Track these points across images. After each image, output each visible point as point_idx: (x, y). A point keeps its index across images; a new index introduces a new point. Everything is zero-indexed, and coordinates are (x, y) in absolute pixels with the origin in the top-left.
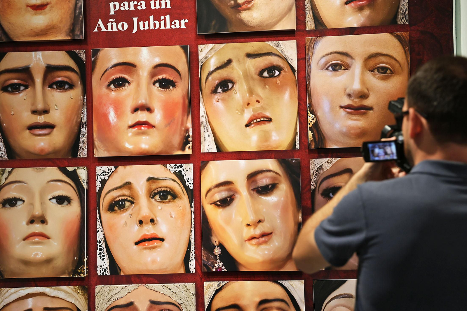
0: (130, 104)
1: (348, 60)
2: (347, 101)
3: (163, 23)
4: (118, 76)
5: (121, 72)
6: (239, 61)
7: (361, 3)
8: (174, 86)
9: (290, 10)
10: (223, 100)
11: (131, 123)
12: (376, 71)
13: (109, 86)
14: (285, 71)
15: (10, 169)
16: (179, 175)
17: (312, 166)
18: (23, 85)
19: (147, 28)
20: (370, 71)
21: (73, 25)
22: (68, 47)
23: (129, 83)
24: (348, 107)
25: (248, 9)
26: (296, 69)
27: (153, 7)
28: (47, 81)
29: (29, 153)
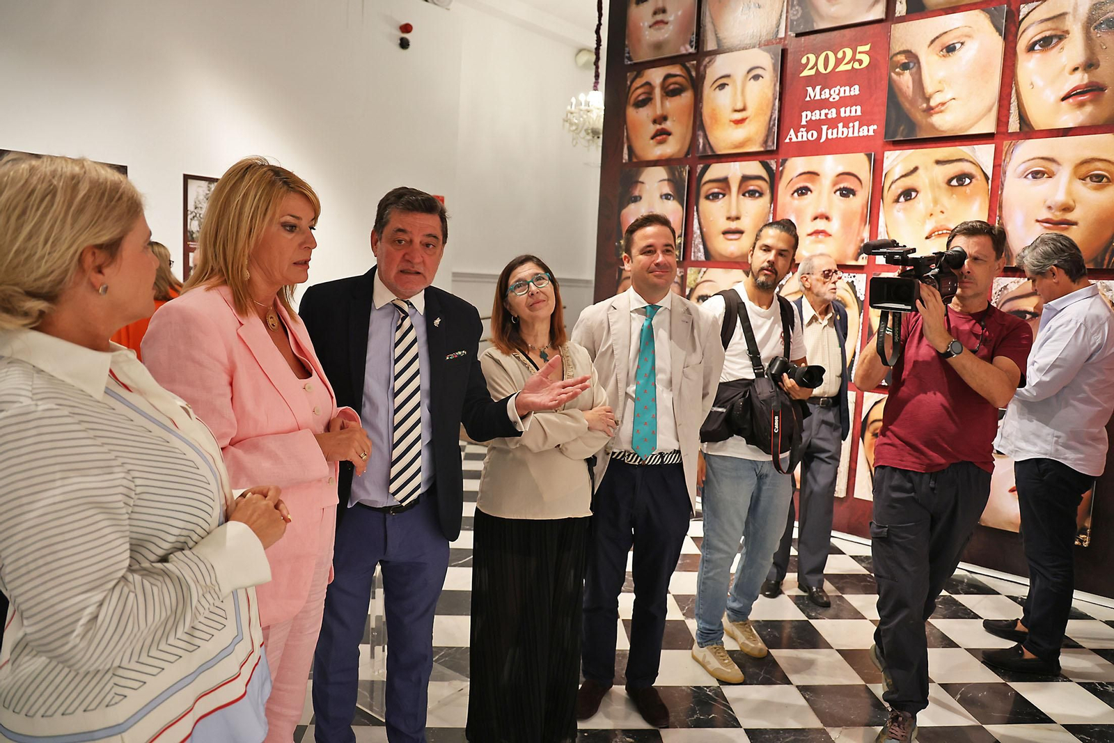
0: (811, 213)
1: (1053, 167)
2: (1046, 215)
3: (851, 130)
4: (801, 185)
5: (805, 181)
6: (926, 168)
7: (1082, 98)
8: (854, 195)
9: (990, 110)
10: (905, 210)
11: (810, 232)
12: (1088, 179)
13: (793, 194)
14: (977, 180)
15: (704, 269)
16: (852, 285)
17: (994, 285)
18: (721, 194)
19: (835, 136)
20: (1080, 179)
21: (767, 136)
22: (761, 158)
23: (811, 191)
24: (1047, 221)
25: (941, 112)
26: (990, 177)
27: (843, 115)
28: (741, 190)
29: (721, 255)
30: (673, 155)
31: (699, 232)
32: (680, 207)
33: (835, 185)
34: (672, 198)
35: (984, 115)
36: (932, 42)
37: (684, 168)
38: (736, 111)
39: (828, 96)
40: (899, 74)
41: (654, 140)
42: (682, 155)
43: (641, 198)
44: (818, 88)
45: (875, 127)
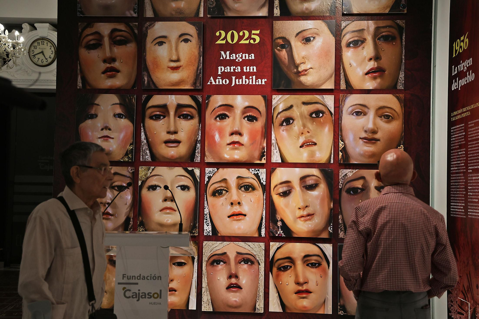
0: (228, 130)
1: (366, 110)
2: (364, 135)
3: (251, 80)
4: (222, 112)
5: (224, 110)
6: (297, 106)
7: (375, 74)
8: (257, 120)
9: (331, 76)
10: (287, 130)
11: (228, 142)
12: (383, 117)
13: (216, 118)
14: (326, 114)
15: (153, 167)
16: (257, 176)
17: (340, 174)
18: (162, 116)
19: (241, 83)
20: (379, 117)
21: (196, 80)
22: (191, 94)
23: (228, 117)
24: (364, 138)
25: (305, 75)
26: (333, 113)
27: (245, 71)
28: (177, 114)
29: (164, 157)
30: (122, 86)
31: (145, 141)
32: (130, 124)
33: (244, 113)
34: (124, 117)
35: (328, 79)
36: (297, 34)
37: (133, 96)
38: (172, 61)
39: (234, 58)
40: (279, 50)
41: (105, 74)
43: (97, 116)
44: (228, 53)
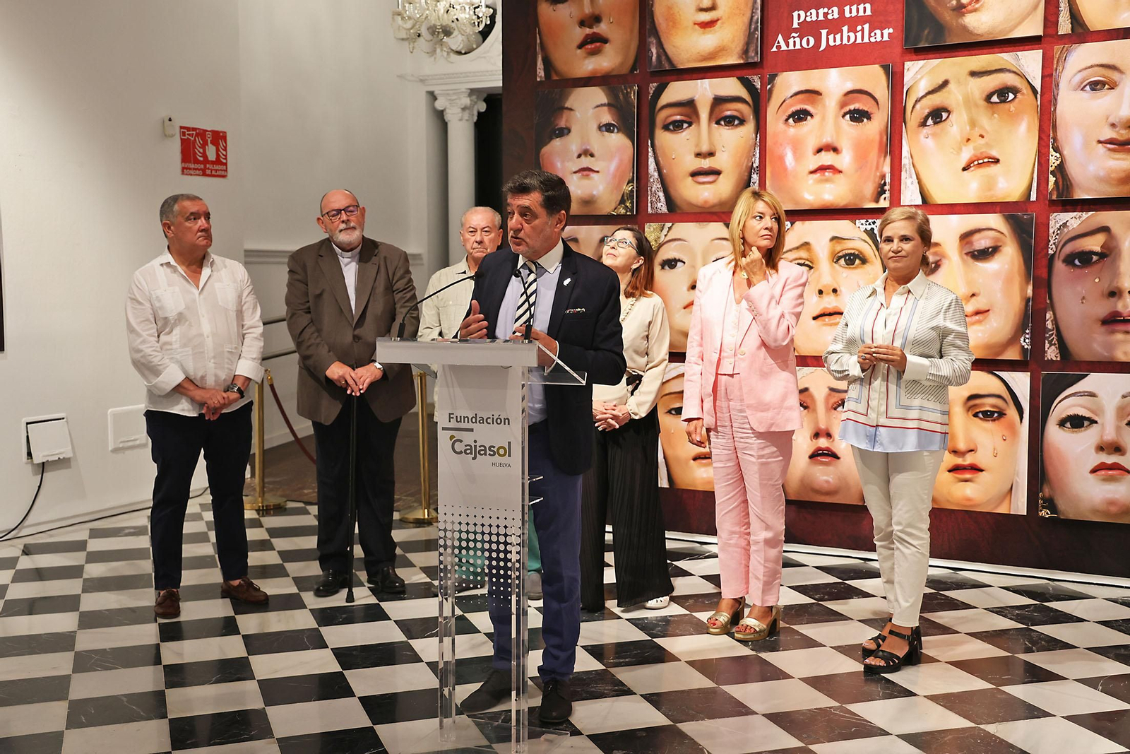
0: (812, 144)
1: (1115, 76)
2: (1109, 134)
3: (859, 35)
4: (798, 107)
5: (802, 102)
6: (959, 82)
8: (869, 118)
9: (1036, 7)
10: (934, 135)
11: (812, 167)
13: (787, 120)
14: (1023, 94)
15: (670, 224)
16: (871, 233)
17: (1052, 223)
18: (686, 122)
19: (838, 42)
21: (748, 44)
22: (739, 73)
23: (812, 116)
24: (1110, 141)
25: (975, 10)
26: (1039, 90)
27: (847, 15)
28: (713, 116)
29: (690, 204)
30: (613, 70)
31: (656, 174)
32: (627, 142)
33: (843, 105)
34: (616, 130)
35: (1029, 14)
37: (631, 88)
38: (702, 10)
41: (583, 50)
42: (625, 70)
43: (569, 131)
45: (891, 31)
